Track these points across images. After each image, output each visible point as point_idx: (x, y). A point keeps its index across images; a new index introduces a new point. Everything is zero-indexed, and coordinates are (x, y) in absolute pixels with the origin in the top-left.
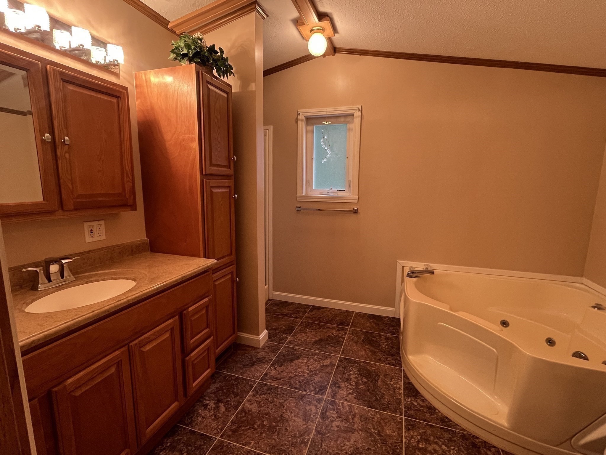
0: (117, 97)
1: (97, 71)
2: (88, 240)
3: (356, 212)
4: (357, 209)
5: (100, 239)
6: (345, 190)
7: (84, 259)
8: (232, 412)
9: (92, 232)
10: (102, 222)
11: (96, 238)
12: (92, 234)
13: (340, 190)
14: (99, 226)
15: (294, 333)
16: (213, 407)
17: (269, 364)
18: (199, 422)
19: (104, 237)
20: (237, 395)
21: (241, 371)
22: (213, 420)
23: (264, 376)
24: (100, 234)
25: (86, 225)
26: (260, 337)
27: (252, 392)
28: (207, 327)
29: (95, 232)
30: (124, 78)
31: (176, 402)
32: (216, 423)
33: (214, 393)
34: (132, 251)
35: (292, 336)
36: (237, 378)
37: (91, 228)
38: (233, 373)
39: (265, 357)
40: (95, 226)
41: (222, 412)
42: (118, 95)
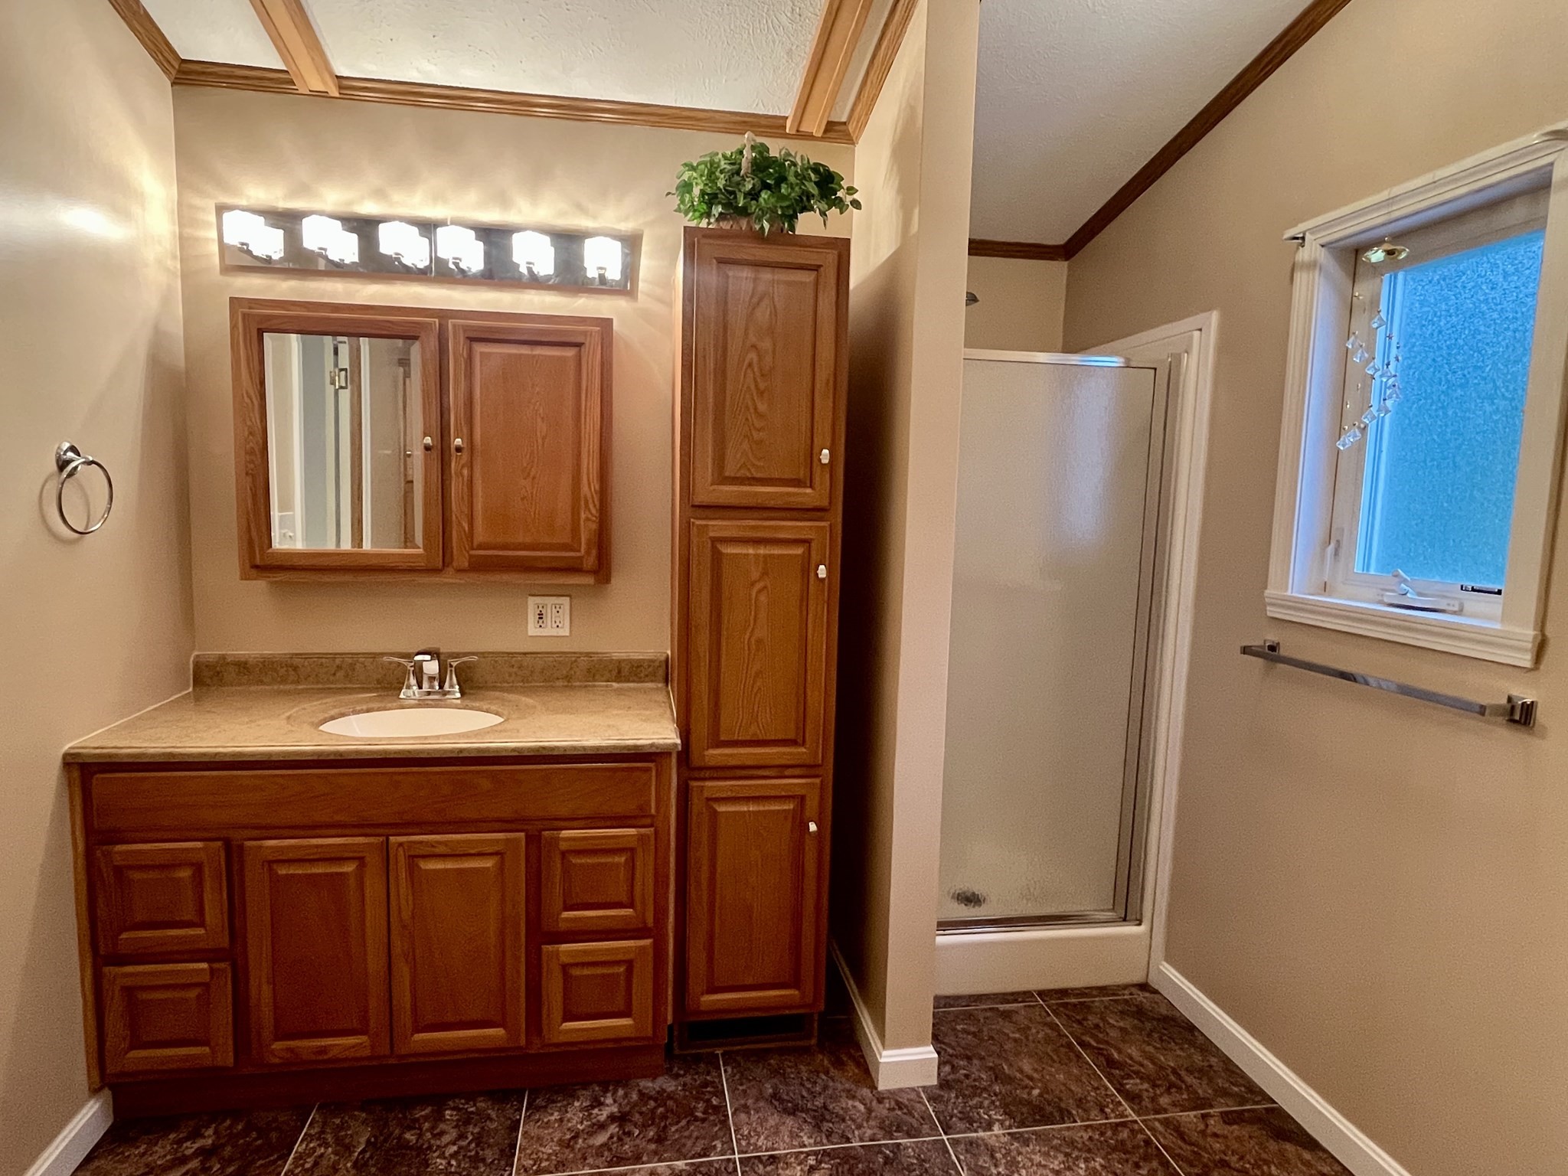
0: (579, 345)
1: (587, 297)
2: (533, 629)
3: (1521, 716)
4: (1532, 702)
5: (555, 634)
6: (1499, 592)
7: (513, 666)
8: (599, 1161)
9: (541, 616)
10: (566, 601)
11: (549, 631)
12: (541, 621)
13: (1473, 590)
14: (558, 606)
15: (1034, 1133)
16: (599, 1118)
17: (823, 1145)
18: (545, 1120)
19: (565, 631)
20: (660, 1140)
21: (750, 1102)
22: (560, 1142)
23: (764, 1159)
24: (558, 623)
25: (532, 601)
26: (885, 1053)
27: (686, 1164)
28: (631, 905)
29: (548, 619)
30: (648, 295)
31: (501, 1029)
32: (554, 1151)
33: (641, 1094)
34: (619, 672)
35: (1009, 1134)
36: (720, 1109)
37: (540, 609)
38: (732, 1091)
39: (844, 1120)
40: (549, 606)
41: (591, 1142)
42: (580, 339)
